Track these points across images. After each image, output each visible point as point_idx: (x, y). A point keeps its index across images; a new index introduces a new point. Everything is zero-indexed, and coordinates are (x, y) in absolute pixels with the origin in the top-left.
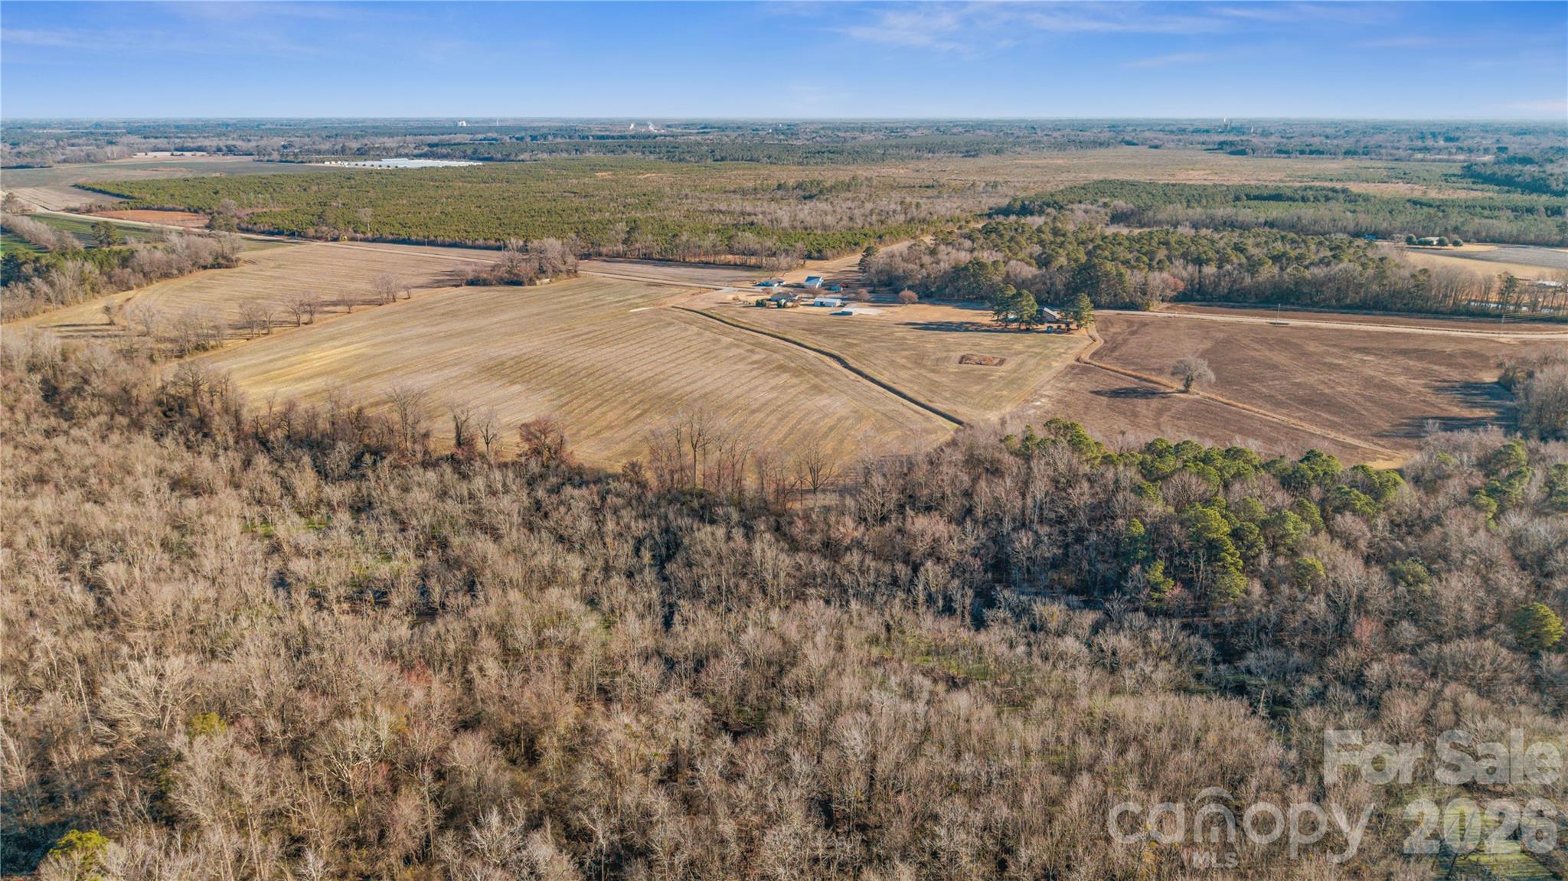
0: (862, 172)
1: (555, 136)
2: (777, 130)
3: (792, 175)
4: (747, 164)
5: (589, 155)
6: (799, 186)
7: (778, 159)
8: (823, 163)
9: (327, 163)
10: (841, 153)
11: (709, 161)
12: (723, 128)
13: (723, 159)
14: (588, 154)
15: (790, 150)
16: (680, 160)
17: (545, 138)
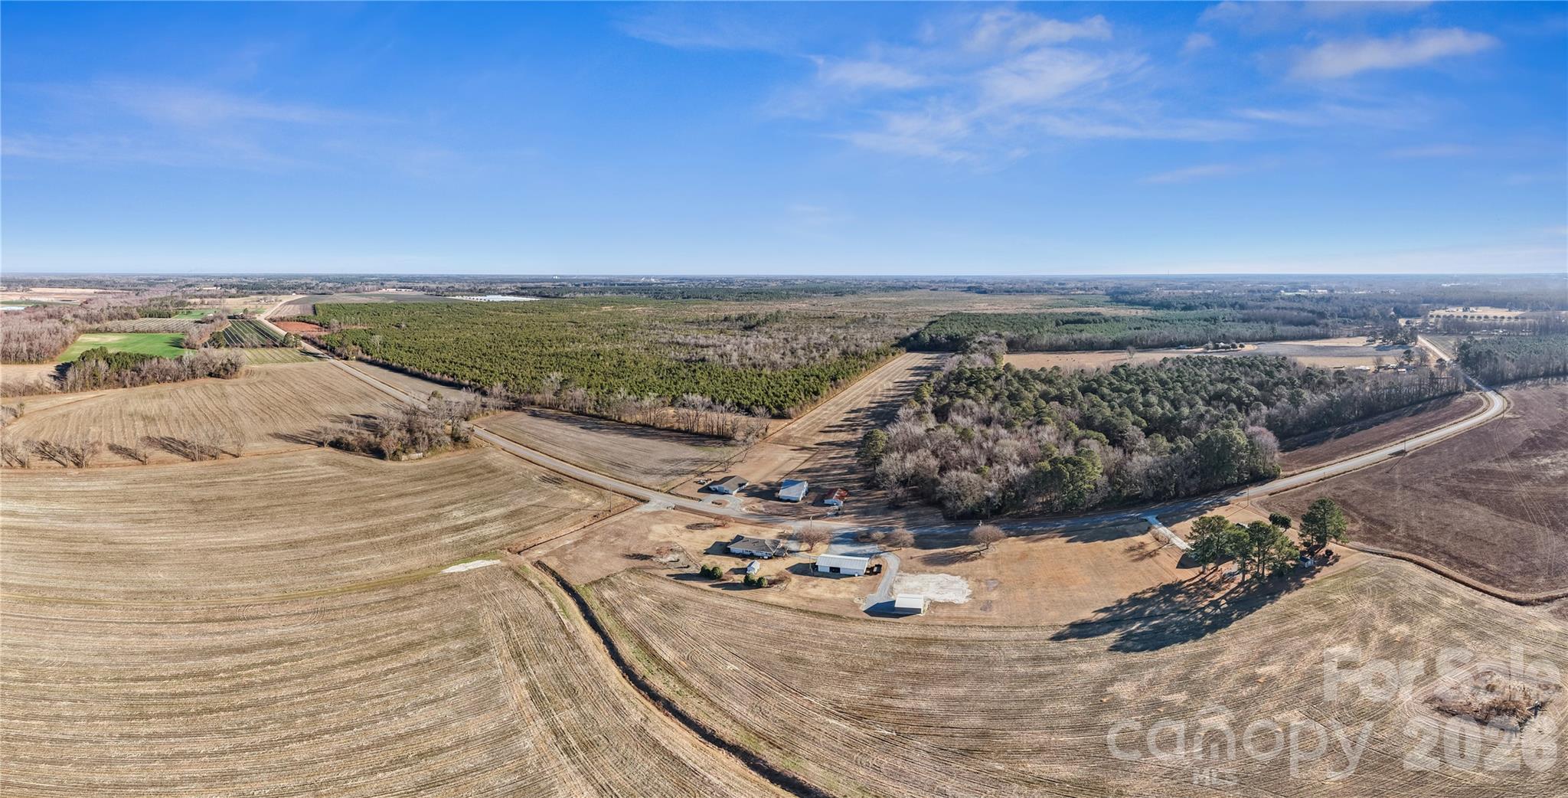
0: (784, 307)
1: (597, 284)
2: (721, 281)
3: (733, 309)
4: (703, 301)
5: (608, 295)
6: (740, 318)
7: (723, 297)
8: (752, 300)
9: (457, 297)
10: (762, 293)
11: (680, 299)
12: (691, 280)
13: (688, 297)
14: (606, 295)
15: (730, 292)
16: (661, 298)
17: (591, 285)
